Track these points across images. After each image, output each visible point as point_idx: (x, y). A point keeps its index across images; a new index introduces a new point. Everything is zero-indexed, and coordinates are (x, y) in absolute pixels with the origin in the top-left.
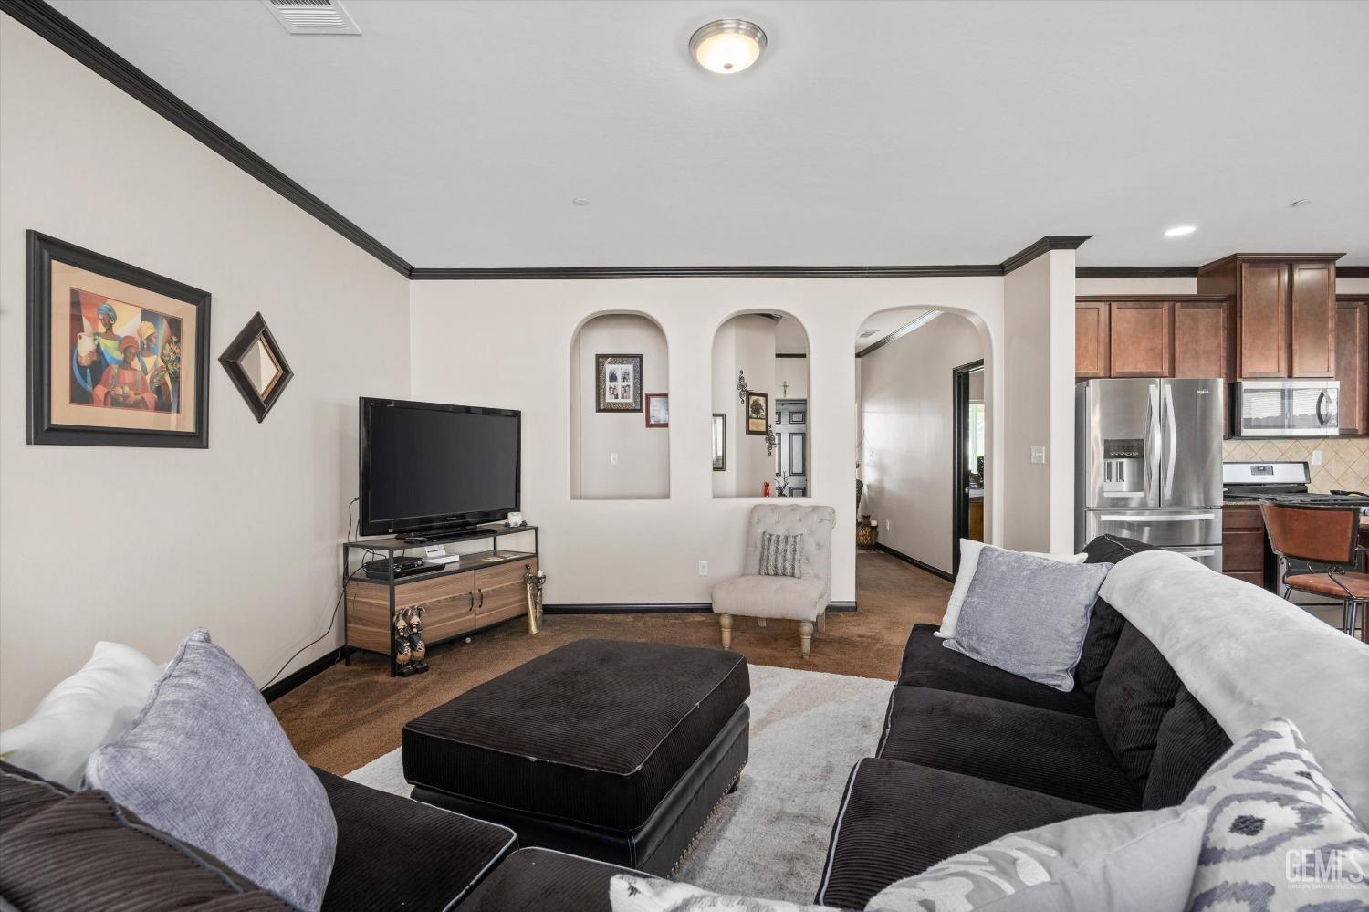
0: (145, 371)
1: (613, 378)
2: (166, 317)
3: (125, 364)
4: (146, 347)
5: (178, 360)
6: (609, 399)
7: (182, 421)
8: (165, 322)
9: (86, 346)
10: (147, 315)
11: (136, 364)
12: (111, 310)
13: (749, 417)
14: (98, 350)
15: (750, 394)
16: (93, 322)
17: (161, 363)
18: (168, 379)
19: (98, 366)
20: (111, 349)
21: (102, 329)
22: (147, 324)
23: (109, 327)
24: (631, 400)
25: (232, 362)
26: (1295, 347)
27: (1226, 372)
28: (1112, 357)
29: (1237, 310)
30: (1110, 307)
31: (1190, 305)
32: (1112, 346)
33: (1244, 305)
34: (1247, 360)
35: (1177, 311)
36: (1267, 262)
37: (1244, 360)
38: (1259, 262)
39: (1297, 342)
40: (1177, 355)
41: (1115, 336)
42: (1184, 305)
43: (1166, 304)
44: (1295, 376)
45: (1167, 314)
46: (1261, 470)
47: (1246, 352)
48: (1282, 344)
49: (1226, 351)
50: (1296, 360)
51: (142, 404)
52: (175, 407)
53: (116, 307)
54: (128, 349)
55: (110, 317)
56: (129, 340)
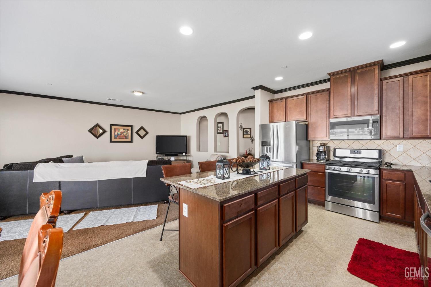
0: (123, 135)
1: (219, 127)
2: (127, 129)
3: (121, 134)
4: (124, 132)
5: (128, 133)
6: (218, 132)
9: (116, 133)
11: (122, 134)
13: (243, 134)
14: (118, 133)
15: (244, 129)
16: (117, 131)
17: (126, 134)
18: (127, 136)
19: (118, 135)
20: (119, 133)
24: (221, 132)
25: (137, 133)
26: (356, 103)
27: (328, 116)
28: (287, 115)
29: (330, 93)
30: (286, 100)
31: (314, 95)
32: (287, 112)
33: (332, 91)
34: (333, 111)
35: (309, 98)
36: (342, 73)
37: (332, 111)
38: (339, 74)
39: (357, 101)
40: (309, 112)
41: (288, 109)
42: (312, 95)
43: (305, 96)
44: (355, 115)
45: (306, 99)
46: (355, 152)
47: (332, 108)
48: (350, 103)
49: (328, 108)
50: (356, 109)
51: (123, 138)
52: (128, 138)
53: (120, 129)
54: (121, 133)
55: (119, 130)
56: (122, 132)
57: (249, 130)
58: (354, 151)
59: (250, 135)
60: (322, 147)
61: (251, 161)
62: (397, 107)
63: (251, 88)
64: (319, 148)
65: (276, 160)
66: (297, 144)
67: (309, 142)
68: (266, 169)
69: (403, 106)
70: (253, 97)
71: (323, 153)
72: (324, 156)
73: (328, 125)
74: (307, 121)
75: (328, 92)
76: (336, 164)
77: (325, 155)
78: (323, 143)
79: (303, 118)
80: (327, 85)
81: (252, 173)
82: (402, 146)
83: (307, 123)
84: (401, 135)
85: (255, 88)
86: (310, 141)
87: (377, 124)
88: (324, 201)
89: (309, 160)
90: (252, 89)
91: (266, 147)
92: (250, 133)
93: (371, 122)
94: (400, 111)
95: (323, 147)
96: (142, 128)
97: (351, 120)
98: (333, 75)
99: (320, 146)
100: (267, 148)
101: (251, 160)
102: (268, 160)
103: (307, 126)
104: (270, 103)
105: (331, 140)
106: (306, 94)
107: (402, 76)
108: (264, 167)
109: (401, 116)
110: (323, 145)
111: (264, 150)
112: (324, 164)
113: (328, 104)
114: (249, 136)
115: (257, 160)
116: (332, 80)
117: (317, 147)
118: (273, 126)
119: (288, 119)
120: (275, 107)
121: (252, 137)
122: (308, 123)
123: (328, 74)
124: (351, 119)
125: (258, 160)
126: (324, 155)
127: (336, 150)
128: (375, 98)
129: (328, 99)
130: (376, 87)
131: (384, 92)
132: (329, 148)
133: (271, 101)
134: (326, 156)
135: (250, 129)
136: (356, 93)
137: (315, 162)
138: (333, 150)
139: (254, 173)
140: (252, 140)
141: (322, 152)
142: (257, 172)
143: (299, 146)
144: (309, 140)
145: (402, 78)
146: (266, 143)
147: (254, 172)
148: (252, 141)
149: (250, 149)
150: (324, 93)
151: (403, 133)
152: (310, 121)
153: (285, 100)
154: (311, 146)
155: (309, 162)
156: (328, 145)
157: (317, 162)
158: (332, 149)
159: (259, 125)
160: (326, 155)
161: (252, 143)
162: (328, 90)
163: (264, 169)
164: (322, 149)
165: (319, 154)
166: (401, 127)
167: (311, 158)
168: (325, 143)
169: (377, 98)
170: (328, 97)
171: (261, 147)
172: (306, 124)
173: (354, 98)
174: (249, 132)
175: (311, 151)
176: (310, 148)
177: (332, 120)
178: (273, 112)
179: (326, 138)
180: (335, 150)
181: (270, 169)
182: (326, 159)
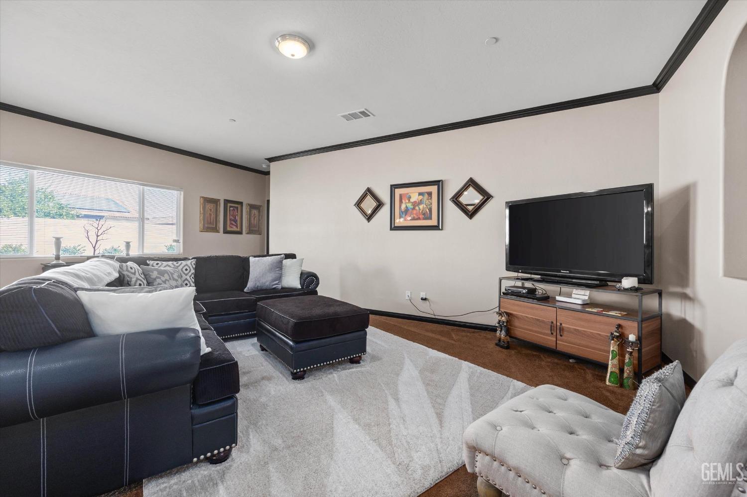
0: (420, 209)
2: (426, 193)
3: (414, 209)
4: (421, 202)
5: (431, 204)
7: (433, 222)
8: (426, 194)
9: (403, 206)
10: (420, 194)
11: (417, 208)
12: (410, 196)
14: (407, 207)
16: (405, 200)
17: (425, 206)
18: (428, 210)
19: (407, 210)
20: (410, 206)
21: (407, 201)
22: (420, 196)
23: (409, 201)
51: (419, 219)
52: (430, 218)
53: (411, 195)
54: (415, 204)
55: (410, 198)
56: (415, 202)
96: (472, 183)
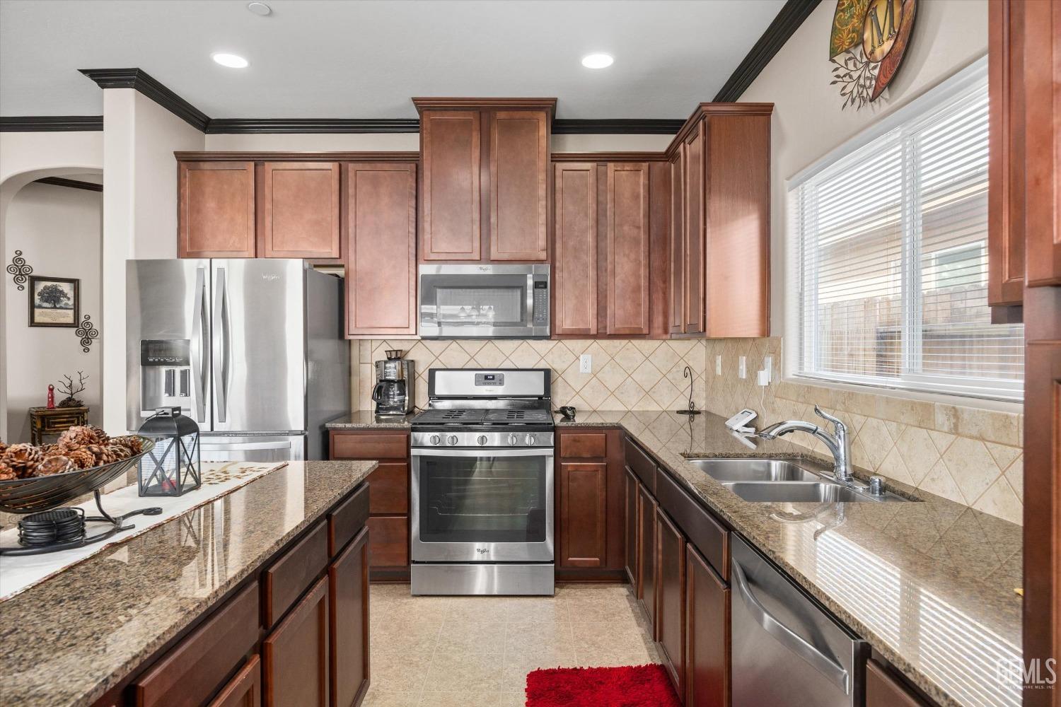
13: (32, 306)
15: (34, 279)
26: (493, 220)
27: (414, 252)
28: (264, 234)
29: (420, 172)
30: (260, 168)
31: (367, 166)
32: (263, 219)
33: (426, 166)
34: (429, 236)
35: (351, 174)
36: (455, 109)
37: (426, 236)
38: (446, 109)
39: (496, 214)
40: (350, 230)
41: (268, 206)
42: (359, 166)
43: (336, 164)
44: (492, 258)
45: (336, 176)
46: (488, 379)
47: (427, 226)
48: (476, 216)
49: (414, 225)
50: (494, 238)
57: (67, 288)
58: (486, 377)
59: (71, 312)
60: (391, 365)
61: (82, 465)
62: (585, 247)
63: (84, 72)
64: (385, 368)
65: (218, 427)
66: (307, 356)
67: (347, 347)
68: (177, 490)
69: (595, 244)
70: (95, 123)
71: (396, 385)
72: (401, 397)
73: (414, 283)
74: (342, 266)
75: (413, 166)
76: (440, 423)
77: (402, 393)
78: (397, 351)
79: (328, 250)
80: (408, 143)
81: (91, 530)
82: (590, 356)
83: (341, 272)
84: (592, 326)
85: (105, 78)
86: (350, 341)
87: (545, 290)
88: (405, 564)
89: (348, 415)
90: (87, 79)
91: (163, 370)
92: (71, 302)
93: (530, 282)
94: (590, 259)
95: (397, 363)
97: (482, 272)
98: (429, 109)
99: (386, 362)
100: (170, 375)
101: (84, 453)
102: (187, 439)
103: (341, 284)
104: (183, 165)
105: (424, 338)
106: (340, 159)
107: (595, 161)
108: (163, 478)
109: (592, 273)
110: (396, 356)
111: (157, 382)
112: (404, 429)
113: (414, 211)
114: (68, 316)
115: (128, 451)
116: (426, 125)
117: (377, 364)
118: (200, 271)
119: (269, 246)
120: (208, 190)
121: (82, 319)
122: (347, 273)
123: (414, 100)
124: (481, 268)
125: (131, 448)
126: (399, 395)
127: (437, 373)
128: (540, 210)
129: (414, 192)
130: (542, 176)
131: (558, 196)
132: (414, 367)
133: (188, 160)
134: (407, 398)
135: (75, 283)
136: (493, 189)
137: (369, 421)
138: (426, 375)
139: (108, 527)
140: (87, 334)
141: (393, 381)
142: (125, 517)
143: (317, 362)
144: (351, 337)
145: (595, 164)
146: (166, 350)
147: (106, 518)
148: (82, 343)
149: (76, 382)
150: (402, 166)
151: (596, 320)
152: (352, 266)
153: (255, 165)
154: (355, 362)
155: (348, 425)
156: (410, 357)
157: (378, 420)
158: (422, 370)
159: (128, 262)
160: (407, 392)
161: (87, 350)
162: (413, 159)
163: (167, 488)
164: (393, 371)
165: (382, 389)
166: (593, 305)
167: (354, 409)
168: (401, 351)
169: (545, 210)
170: (414, 185)
171: (139, 369)
172: (337, 276)
173: (489, 201)
174: (65, 296)
175: (355, 380)
176: (350, 367)
177: (426, 269)
178: (196, 209)
179: (406, 331)
180: (432, 373)
181: (198, 485)
182: (406, 408)
